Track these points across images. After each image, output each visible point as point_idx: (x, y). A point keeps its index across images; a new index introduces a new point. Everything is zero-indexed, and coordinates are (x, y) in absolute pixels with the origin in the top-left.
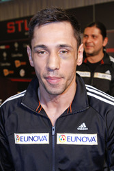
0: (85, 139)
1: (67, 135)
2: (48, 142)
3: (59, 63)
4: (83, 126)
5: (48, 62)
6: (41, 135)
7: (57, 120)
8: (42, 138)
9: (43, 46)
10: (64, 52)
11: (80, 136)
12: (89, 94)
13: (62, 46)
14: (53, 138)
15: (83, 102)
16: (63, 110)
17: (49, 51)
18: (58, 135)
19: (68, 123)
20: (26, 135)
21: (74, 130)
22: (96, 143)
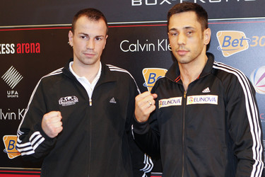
0: (207, 99)
1: (194, 97)
2: (180, 104)
3: (185, 41)
4: (207, 90)
5: (178, 40)
6: (176, 99)
7: (189, 85)
8: (176, 101)
9: (174, 29)
10: (190, 33)
11: (203, 97)
12: (214, 67)
13: (187, 28)
14: (184, 101)
15: (208, 71)
16: (193, 80)
17: (178, 33)
18: (188, 97)
19: (196, 88)
20: (166, 100)
21: (200, 93)
22: (216, 103)
